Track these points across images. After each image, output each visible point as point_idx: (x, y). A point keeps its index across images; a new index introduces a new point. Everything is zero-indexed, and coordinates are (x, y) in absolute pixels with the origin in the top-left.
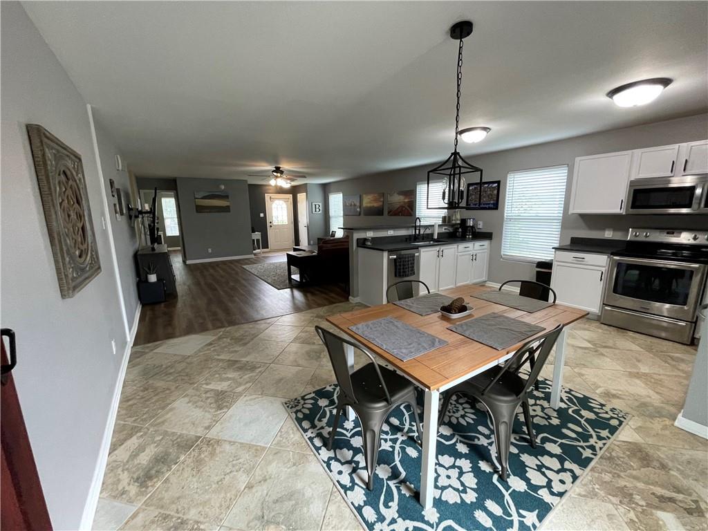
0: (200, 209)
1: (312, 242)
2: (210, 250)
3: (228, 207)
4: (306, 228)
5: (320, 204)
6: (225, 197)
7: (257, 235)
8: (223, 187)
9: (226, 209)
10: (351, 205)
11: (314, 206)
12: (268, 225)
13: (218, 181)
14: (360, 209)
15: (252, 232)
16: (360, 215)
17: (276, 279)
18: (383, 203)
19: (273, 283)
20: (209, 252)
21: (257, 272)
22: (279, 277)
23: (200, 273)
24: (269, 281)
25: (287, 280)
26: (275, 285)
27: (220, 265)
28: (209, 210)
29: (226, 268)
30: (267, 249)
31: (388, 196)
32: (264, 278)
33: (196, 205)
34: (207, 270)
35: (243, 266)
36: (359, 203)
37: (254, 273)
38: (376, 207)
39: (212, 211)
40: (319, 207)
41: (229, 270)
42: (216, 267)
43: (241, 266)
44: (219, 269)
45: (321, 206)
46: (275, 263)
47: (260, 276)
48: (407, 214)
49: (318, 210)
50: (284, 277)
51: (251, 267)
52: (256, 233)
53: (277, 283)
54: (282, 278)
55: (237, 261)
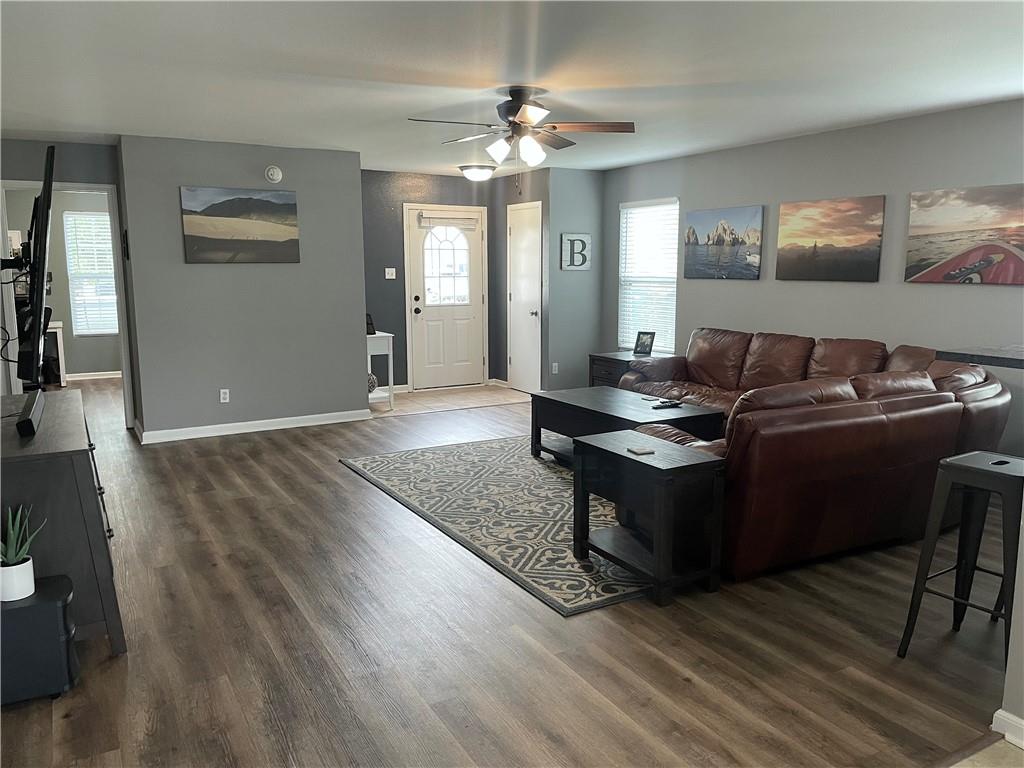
0: (196, 250)
1: (555, 367)
2: (225, 396)
3: (294, 243)
4: (537, 320)
5: (587, 239)
6: (285, 209)
7: (380, 343)
8: (278, 175)
9: (286, 253)
10: (720, 242)
11: (567, 246)
12: (410, 305)
13: (261, 155)
14: (761, 255)
15: (368, 334)
16: (758, 278)
17: (516, 543)
18: (880, 236)
19: (514, 566)
20: (222, 401)
21: (417, 492)
22: (521, 529)
23: (195, 492)
24: (491, 552)
25: (562, 546)
26: (529, 580)
27: (264, 454)
28: (229, 255)
29: (290, 470)
30: (407, 383)
31: (909, 208)
32: (461, 534)
33: (184, 236)
34: (215, 469)
35: (350, 461)
36: (759, 235)
37: (407, 498)
38: (846, 251)
39: (240, 256)
40: (584, 248)
41: (302, 479)
42: (251, 462)
43: (340, 461)
44: (263, 472)
45: (588, 247)
46: (458, 446)
47: (437, 518)
48: (1014, 279)
49: (578, 259)
50: (541, 530)
51: (378, 465)
52: (378, 334)
53: (530, 565)
54: (537, 535)
55: (321, 433)
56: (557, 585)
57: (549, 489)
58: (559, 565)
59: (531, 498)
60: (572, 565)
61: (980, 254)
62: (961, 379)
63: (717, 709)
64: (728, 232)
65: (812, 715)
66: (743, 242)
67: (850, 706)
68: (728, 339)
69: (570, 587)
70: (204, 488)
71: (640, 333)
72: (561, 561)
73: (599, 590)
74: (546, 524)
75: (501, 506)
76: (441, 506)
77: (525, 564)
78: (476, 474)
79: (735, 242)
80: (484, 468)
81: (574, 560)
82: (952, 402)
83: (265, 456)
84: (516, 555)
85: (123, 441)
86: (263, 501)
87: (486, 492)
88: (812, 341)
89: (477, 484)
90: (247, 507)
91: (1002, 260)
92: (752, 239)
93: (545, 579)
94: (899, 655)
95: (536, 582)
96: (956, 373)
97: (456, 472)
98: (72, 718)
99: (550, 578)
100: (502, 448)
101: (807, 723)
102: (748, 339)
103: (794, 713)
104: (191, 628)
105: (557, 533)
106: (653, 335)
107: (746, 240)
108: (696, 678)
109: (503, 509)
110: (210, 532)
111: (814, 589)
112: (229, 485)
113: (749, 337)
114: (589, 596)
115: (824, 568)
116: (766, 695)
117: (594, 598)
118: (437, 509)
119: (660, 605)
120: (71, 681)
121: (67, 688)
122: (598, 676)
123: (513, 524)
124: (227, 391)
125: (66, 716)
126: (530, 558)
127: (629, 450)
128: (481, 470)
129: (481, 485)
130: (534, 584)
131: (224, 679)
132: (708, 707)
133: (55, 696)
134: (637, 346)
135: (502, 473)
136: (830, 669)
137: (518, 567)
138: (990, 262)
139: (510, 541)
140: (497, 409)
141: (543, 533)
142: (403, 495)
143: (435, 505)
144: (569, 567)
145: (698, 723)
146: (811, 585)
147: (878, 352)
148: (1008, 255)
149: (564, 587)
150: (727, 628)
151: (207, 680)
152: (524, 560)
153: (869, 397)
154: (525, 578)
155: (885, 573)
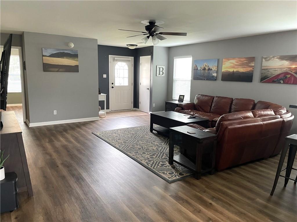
0: (47, 68)
1: (154, 105)
2: (55, 112)
3: (77, 66)
4: (149, 91)
5: (164, 67)
6: (74, 56)
7: (102, 97)
8: (72, 45)
9: (75, 69)
10: (204, 69)
11: (158, 69)
12: (110, 85)
13: (68, 39)
14: (217, 73)
15: (99, 94)
16: (216, 80)
17: (150, 159)
18: (253, 69)
19: (151, 167)
20: (54, 114)
21: (117, 143)
22: (151, 155)
23: (48, 143)
24: (143, 162)
25: (164, 160)
26: (156, 171)
27: (68, 131)
28: (57, 69)
29: (77, 135)
30: (109, 109)
31: (262, 61)
32: (133, 156)
33: (43, 63)
34: (53, 135)
35: (95, 133)
36: (216, 67)
37: (115, 145)
38: (243, 73)
39: (61, 70)
40: (163, 70)
41: (81, 138)
42: (65, 133)
43: (92, 133)
44: (68, 136)
45: (164, 70)
46: (128, 128)
47: (125, 151)
48: (293, 82)
49: (161, 73)
50: (157, 155)
51: (104, 134)
52: (102, 94)
53: (156, 166)
54: (156, 157)
55: (85, 124)
56: (165, 173)
57: (157, 142)
58: (165, 166)
59: (152, 145)
60: (169, 166)
61: (283, 75)
62: (281, 112)
63: (221, 213)
64: (207, 66)
65: (250, 215)
66: (212, 70)
67: (261, 212)
68: (207, 98)
69: (169, 173)
70: (51, 141)
71: (180, 95)
72: (165, 165)
73: (178, 175)
74: (159, 153)
75: (144, 147)
76: (125, 147)
77: (154, 166)
78: (135, 137)
79: (209, 69)
80: (137, 135)
81: (169, 165)
82: (279, 118)
83: (69, 131)
84: (151, 163)
85: (23, 126)
86: (70, 146)
87: (138, 143)
88: (232, 99)
89: (135, 141)
90: (65, 147)
91: (290, 77)
92: (214, 69)
93: (161, 171)
94: (271, 195)
95: (159, 172)
96: (279, 110)
97: (128, 137)
98: (18, 219)
99: (163, 171)
100: (141, 129)
101: (249, 217)
102: (213, 98)
103: (244, 214)
104: (53, 187)
105: (162, 156)
106: (184, 96)
107: (213, 69)
108: (213, 203)
109: (145, 148)
110: (55, 155)
111: (242, 174)
112: (59, 140)
113: (213, 97)
114: (175, 176)
115: (243, 167)
116: (235, 208)
117: (177, 177)
118: (124, 148)
119: (198, 179)
120: (17, 207)
121: (15, 209)
122: (183, 203)
123: (149, 153)
124: (56, 111)
125: (16, 218)
126: (156, 164)
127: (188, 132)
128: (136, 136)
129: (136, 141)
130: (159, 173)
131: (66, 205)
132: (218, 213)
133: (11, 212)
134: (179, 99)
135: (142, 137)
136: (252, 200)
137: (153, 167)
138: (286, 77)
139: (148, 159)
140: (137, 117)
141: (158, 156)
142: (113, 144)
143: (123, 147)
144: (168, 167)
145: (216, 218)
146: (240, 172)
147: (252, 103)
148: (292, 75)
149: (168, 174)
150: (219, 187)
151: (61, 206)
152: (154, 165)
153: (257, 117)
154: (155, 171)
155: (261, 169)
